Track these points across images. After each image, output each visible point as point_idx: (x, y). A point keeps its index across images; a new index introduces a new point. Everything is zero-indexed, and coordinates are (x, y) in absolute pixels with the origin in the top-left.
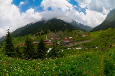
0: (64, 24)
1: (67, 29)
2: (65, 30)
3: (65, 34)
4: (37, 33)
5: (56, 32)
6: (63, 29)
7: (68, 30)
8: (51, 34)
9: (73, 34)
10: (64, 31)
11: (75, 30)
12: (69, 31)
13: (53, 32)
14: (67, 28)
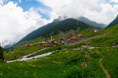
1: (79, 28)
2: (76, 28)
3: (77, 33)
4: (47, 35)
5: (66, 32)
6: (75, 27)
8: (62, 34)
10: (75, 30)
11: (89, 27)
12: (81, 30)
13: (64, 32)
14: (79, 26)
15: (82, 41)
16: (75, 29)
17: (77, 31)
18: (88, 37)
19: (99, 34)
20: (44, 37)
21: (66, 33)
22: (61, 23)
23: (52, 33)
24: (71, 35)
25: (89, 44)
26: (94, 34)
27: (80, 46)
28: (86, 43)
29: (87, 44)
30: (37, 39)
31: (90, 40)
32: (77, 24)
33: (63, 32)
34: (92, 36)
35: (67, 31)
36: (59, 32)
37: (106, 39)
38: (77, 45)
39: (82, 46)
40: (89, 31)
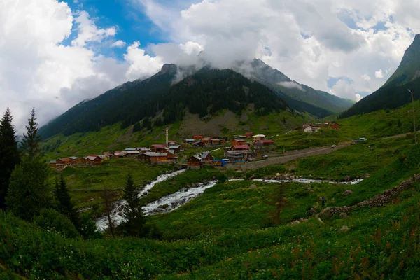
0: (244, 87)
1: (252, 106)
2: (243, 107)
3: (244, 124)
4: (141, 122)
5: (209, 116)
7: (256, 107)
8: (192, 123)
9: (273, 122)
10: (240, 114)
11: (284, 109)
12: (259, 114)
13: (201, 116)
14: (251, 102)
15: (272, 159)
16: (238, 110)
17: (245, 118)
18: (289, 149)
19: (318, 144)
20: (132, 127)
21: (209, 119)
23: (160, 115)
24: (225, 130)
25: (293, 171)
26: (303, 143)
27: (270, 172)
28: (286, 167)
29: (287, 171)
30: (104, 130)
31: (293, 161)
32: (247, 92)
33: (198, 115)
34: (298, 148)
35: (211, 113)
36: (183, 115)
37: (335, 162)
38: (261, 169)
39: (278, 174)
40: (285, 122)
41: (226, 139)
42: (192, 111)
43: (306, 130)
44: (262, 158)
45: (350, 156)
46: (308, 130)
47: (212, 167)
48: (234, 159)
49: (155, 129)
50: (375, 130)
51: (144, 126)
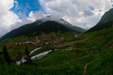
0: (58, 26)
1: (60, 31)
3: (58, 35)
6: (56, 30)
7: (61, 31)
8: (44, 35)
9: (66, 35)
10: (57, 33)
11: (69, 31)
12: (62, 33)
14: (60, 29)
15: (67, 44)
16: (56, 32)
17: (58, 34)
18: (71, 41)
20: (27, 36)
21: (48, 34)
22: (44, 24)
23: (35, 33)
24: (53, 37)
25: (73, 47)
26: (75, 39)
29: (71, 47)
31: (73, 44)
34: (74, 41)
35: (49, 32)
36: (41, 33)
37: (85, 44)
39: (69, 48)
40: (69, 35)
41: (53, 39)
42: (44, 32)
43: (75, 36)
44: (64, 44)
45: (89, 42)
46: (76, 36)
47: (50, 46)
48: (56, 44)
49: (34, 37)
50: (94, 36)
51: (31, 36)
